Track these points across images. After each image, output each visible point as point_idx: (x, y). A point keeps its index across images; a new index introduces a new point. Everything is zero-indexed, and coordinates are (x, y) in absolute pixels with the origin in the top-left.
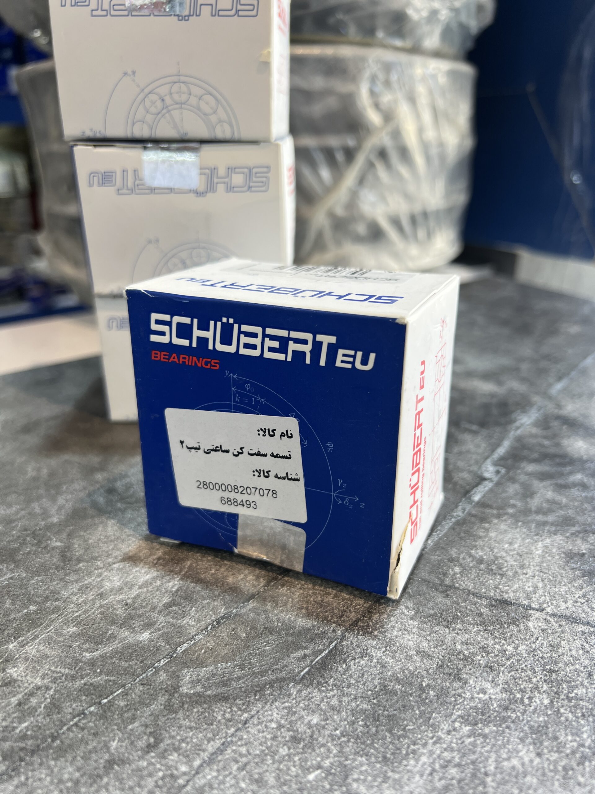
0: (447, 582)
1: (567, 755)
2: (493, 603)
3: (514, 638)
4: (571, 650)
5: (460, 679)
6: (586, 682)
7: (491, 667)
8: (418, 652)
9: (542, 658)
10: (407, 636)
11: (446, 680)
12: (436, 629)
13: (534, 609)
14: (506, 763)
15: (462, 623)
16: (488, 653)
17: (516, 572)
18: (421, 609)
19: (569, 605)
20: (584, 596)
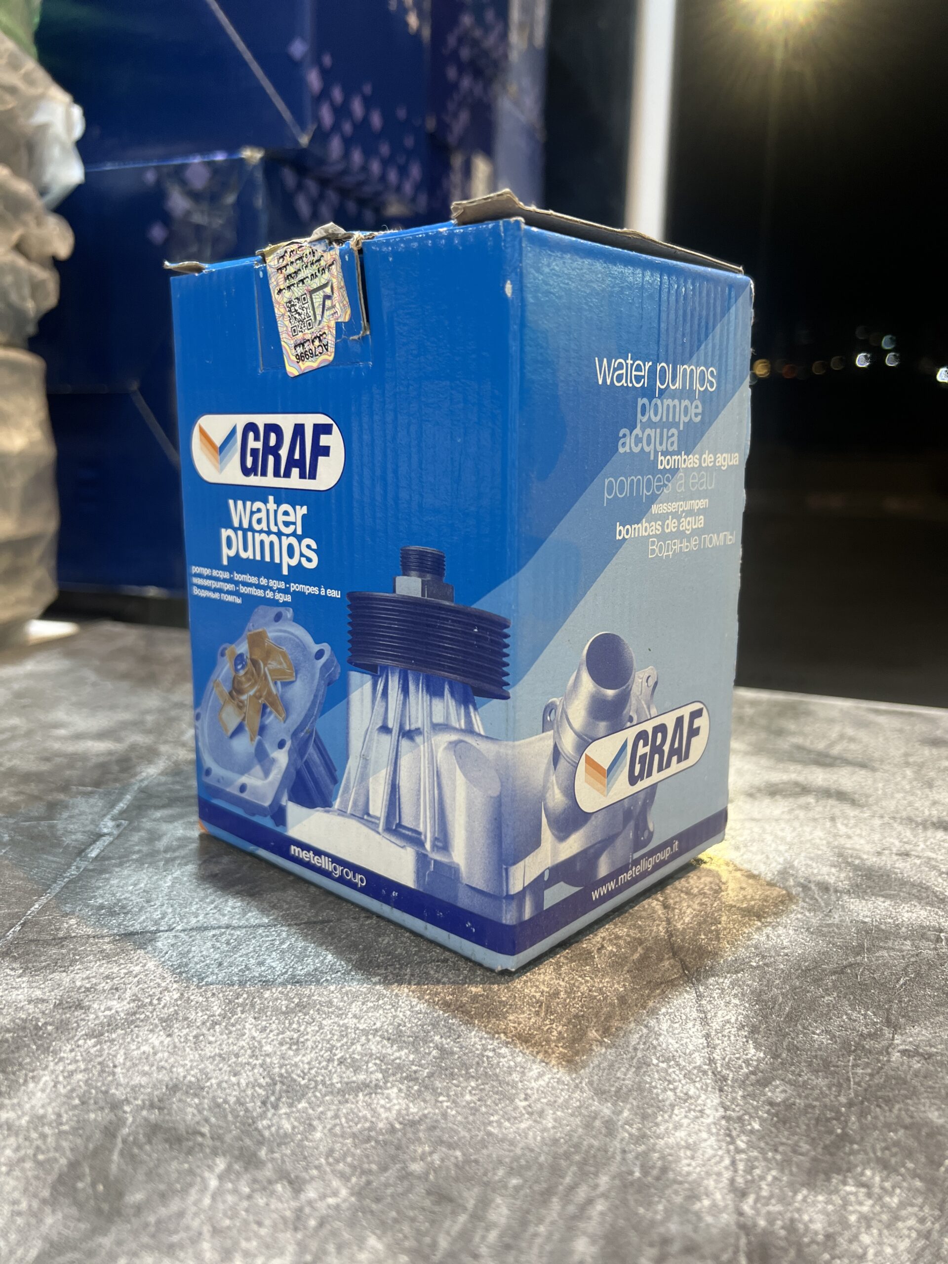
0: (61, 934)
1: (198, 1027)
2: (117, 938)
3: (141, 959)
4: (201, 952)
5: (82, 1008)
6: (216, 971)
7: (117, 989)
8: (30, 1002)
9: (172, 966)
10: (15, 992)
11: (65, 1013)
12: (51, 976)
13: (162, 931)
14: (135, 1053)
15: (82, 963)
16: (113, 978)
17: (143, 907)
18: (30, 965)
19: (200, 918)
20: (215, 908)
